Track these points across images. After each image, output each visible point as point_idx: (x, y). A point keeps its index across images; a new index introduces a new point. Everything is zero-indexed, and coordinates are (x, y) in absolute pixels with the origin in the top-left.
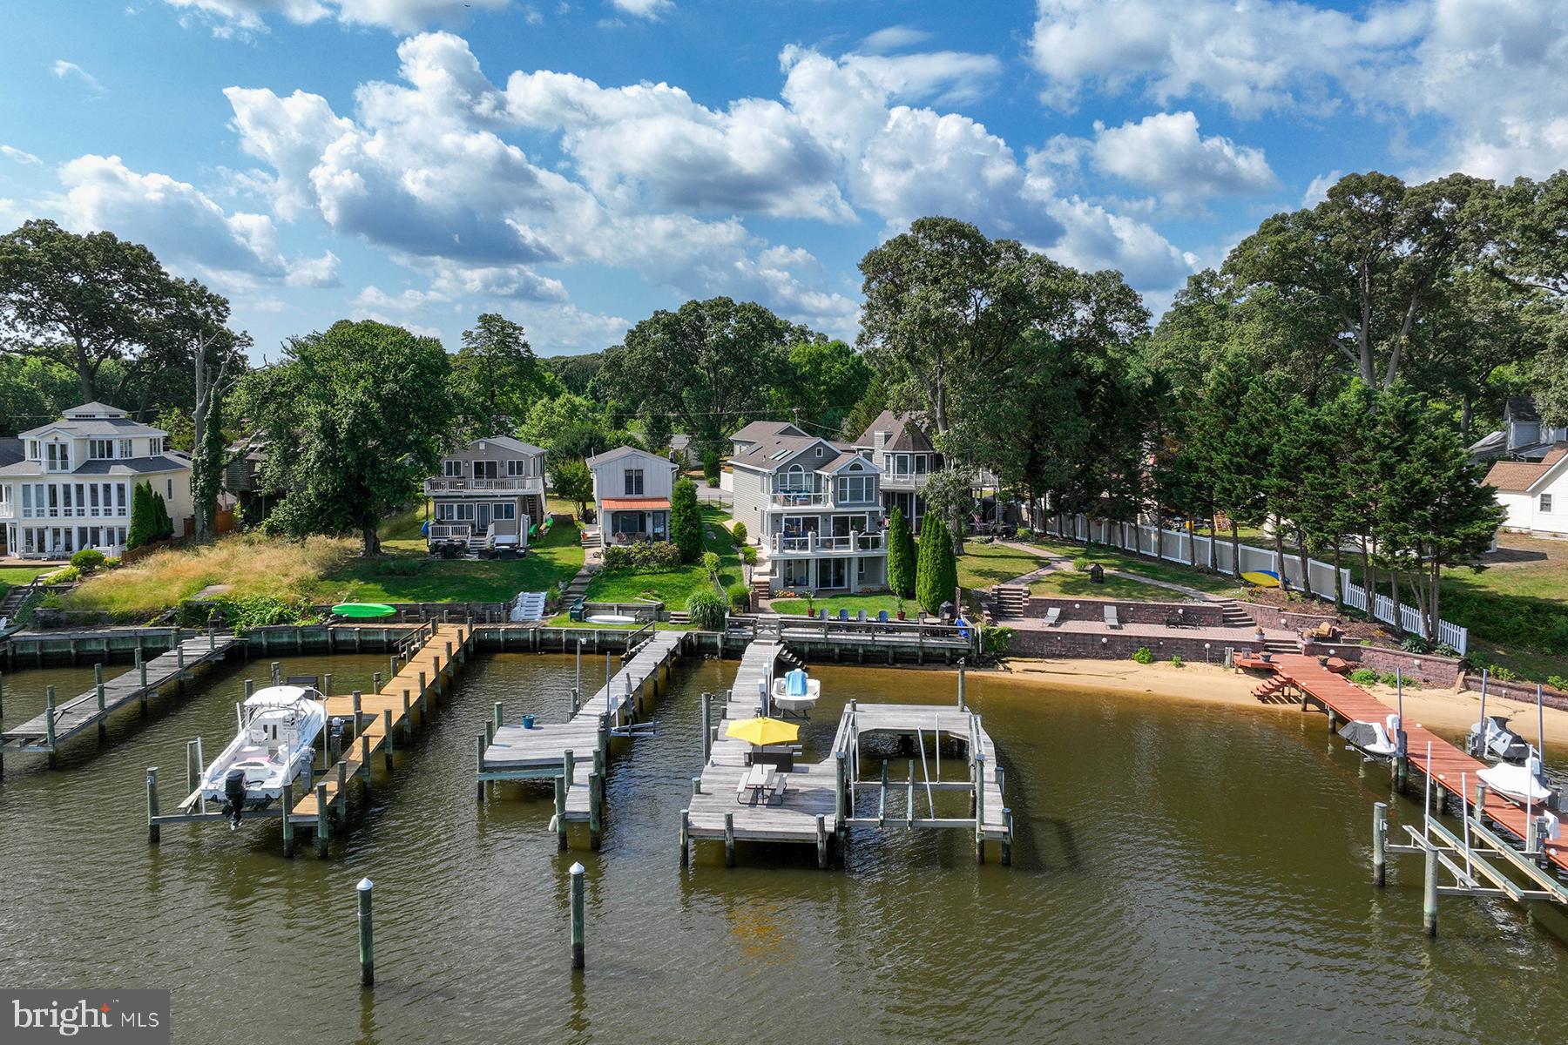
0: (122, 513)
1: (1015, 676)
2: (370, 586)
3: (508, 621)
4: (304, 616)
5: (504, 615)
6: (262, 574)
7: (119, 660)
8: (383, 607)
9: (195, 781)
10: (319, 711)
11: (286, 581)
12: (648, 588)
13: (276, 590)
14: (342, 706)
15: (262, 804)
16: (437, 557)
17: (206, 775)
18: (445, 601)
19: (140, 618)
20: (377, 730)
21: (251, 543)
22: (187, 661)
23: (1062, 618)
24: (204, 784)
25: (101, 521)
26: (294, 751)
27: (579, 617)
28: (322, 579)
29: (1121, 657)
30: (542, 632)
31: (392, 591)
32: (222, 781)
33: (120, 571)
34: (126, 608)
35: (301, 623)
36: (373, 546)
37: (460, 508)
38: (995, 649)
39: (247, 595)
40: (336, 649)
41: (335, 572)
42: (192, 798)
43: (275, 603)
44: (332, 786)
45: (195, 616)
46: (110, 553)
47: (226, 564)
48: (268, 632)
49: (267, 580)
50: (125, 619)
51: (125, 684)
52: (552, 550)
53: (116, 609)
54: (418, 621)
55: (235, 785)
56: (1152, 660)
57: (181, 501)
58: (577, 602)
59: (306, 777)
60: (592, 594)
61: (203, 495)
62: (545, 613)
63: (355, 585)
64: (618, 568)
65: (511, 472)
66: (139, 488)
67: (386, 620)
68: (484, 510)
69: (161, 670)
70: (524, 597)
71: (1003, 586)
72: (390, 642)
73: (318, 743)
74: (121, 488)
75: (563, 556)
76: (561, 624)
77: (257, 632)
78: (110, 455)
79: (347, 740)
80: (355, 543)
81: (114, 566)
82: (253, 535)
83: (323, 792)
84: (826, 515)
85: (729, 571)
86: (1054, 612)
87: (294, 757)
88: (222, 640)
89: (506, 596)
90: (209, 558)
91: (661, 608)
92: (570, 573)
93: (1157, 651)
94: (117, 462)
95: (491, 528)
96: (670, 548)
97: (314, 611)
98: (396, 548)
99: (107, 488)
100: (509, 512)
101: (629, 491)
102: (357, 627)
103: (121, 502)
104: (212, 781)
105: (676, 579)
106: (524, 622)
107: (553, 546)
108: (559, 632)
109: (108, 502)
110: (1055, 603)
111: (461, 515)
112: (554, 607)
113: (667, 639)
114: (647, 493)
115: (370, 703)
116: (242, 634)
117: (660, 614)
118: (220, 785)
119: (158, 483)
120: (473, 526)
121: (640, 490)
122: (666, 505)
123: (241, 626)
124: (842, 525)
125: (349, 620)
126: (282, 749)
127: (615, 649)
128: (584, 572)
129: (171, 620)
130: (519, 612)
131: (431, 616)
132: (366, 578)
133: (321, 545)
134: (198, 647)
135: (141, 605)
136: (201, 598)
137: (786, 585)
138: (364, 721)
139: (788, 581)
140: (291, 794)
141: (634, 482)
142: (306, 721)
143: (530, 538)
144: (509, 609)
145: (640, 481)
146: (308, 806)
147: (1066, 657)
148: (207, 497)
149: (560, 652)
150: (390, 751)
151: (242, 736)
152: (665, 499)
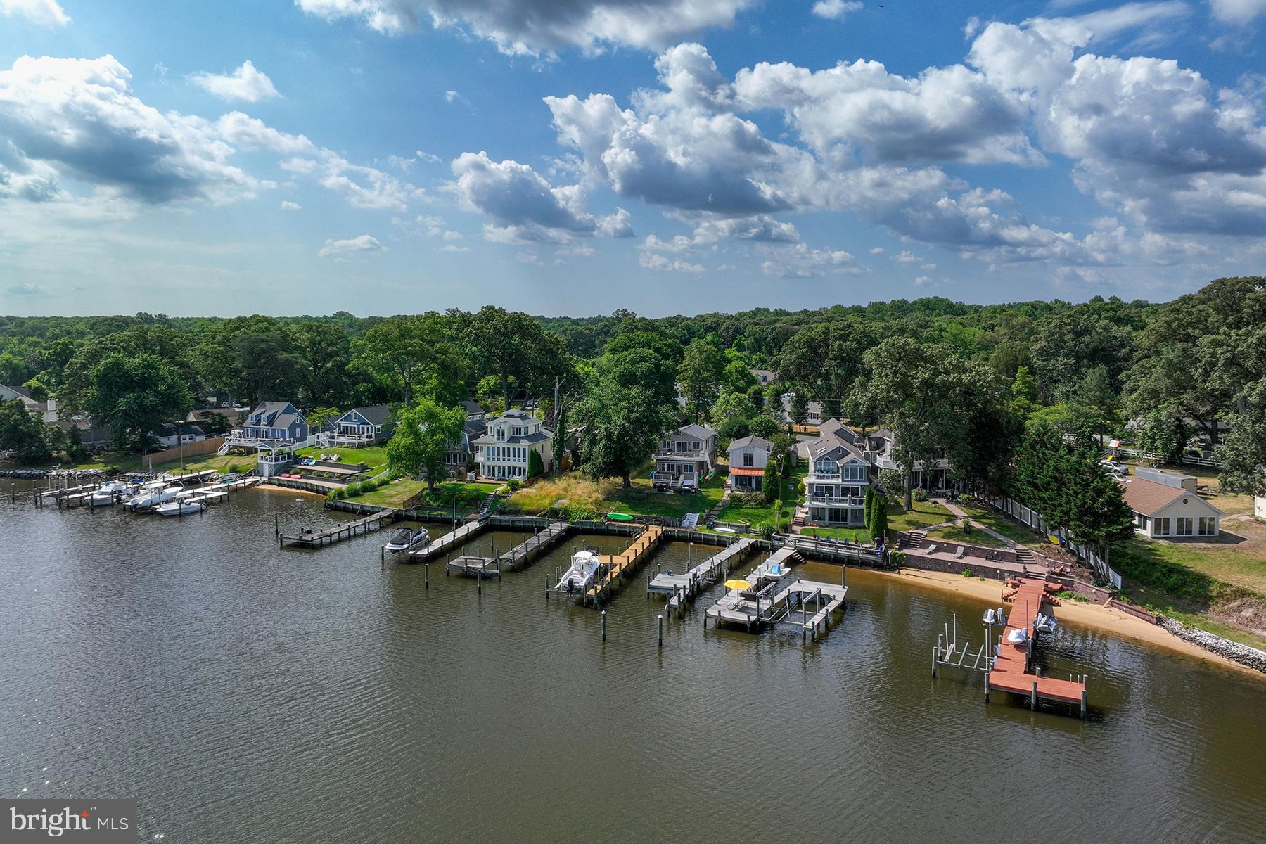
0: (524, 461)
1: (901, 576)
2: (624, 505)
3: (681, 526)
4: (596, 517)
5: (678, 523)
6: (580, 496)
7: (529, 530)
8: (628, 516)
9: (559, 581)
10: (597, 560)
11: (590, 500)
12: (746, 515)
13: (586, 504)
14: (606, 559)
15: (579, 590)
16: (655, 491)
17: (562, 579)
18: (654, 515)
19: (534, 513)
20: (616, 571)
21: (575, 477)
22: (553, 534)
23: (937, 550)
24: (562, 582)
25: (516, 464)
26: (588, 575)
27: (711, 528)
28: (605, 500)
29: (957, 573)
30: (693, 534)
31: (633, 508)
32: (567, 581)
33: (525, 489)
34: (529, 508)
35: (595, 520)
36: (627, 483)
37: (668, 465)
38: (897, 562)
39: (574, 506)
40: (608, 533)
41: (610, 497)
42: (558, 586)
43: (585, 511)
44: (599, 587)
45: (555, 514)
46: (520, 479)
47: (566, 490)
48: (582, 523)
49: (582, 499)
50: (529, 513)
51: (533, 542)
52: (709, 490)
53: (526, 508)
54: (642, 523)
55: (571, 582)
56: (972, 576)
57: (547, 454)
58: (711, 521)
59: (592, 582)
60: (720, 517)
61: (556, 454)
62: (697, 524)
63: (617, 504)
64: (736, 503)
65: (694, 447)
66: (532, 451)
67: (629, 521)
68: (679, 467)
69: (544, 537)
70: (689, 515)
71: (915, 531)
72: (630, 532)
73: (596, 573)
74: (524, 449)
75: (714, 494)
76: (703, 531)
77: (578, 523)
78: (520, 434)
79: (606, 574)
80: (620, 480)
81: (523, 487)
82: (576, 473)
83: (596, 589)
84: (837, 486)
85: (789, 509)
86: (933, 547)
87: (588, 576)
88: (565, 526)
89: (681, 514)
90: (560, 484)
91: (749, 526)
92: (713, 504)
93: (973, 571)
94: (522, 438)
95: (682, 477)
96: (761, 495)
97: (600, 515)
98: (638, 484)
99: (519, 449)
100: (691, 469)
101: (746, 464)
102: (617, 524)
103: (524, 456)
104: (564, 581)
105: (761, 511)
106: (688, 528)
107: (711, 487)
108: (700, 534)
109: (519, 456)
110: (934, 543)
111: (668, 470)
112: (702, 521)
113: (745, 542)
114: (755, 465)
115: (616, 559)
116: (573, 524)
117: (747, 530)
118: (566, 582)
119: (538, 446)
120: (674, 475)
121: (751, 464)
122: (762, 473)
123: (571, 520)
124: (845, 490)
125: (614, 520)
126: (585, 573)
127: (722, 544)
128: (720, 504)
129: (545, 515)
130: (686, 523)
131: (648, 521)
132: (622, 501)
133: (604, 483)
134: (556, 528)
135: (534, 508)
136: (556, 506)
137: (813, 519)
138: (612, 566)
139: (813, 518)
140: (587, 587)
141: (748, 460)
142: (593, 564)
143: (700, 483)
144: (681, 521)
145: (751, 459)
146: (592, 592)
147: (932, 570)
148: (559, 454)
149: (700, 543)
150: (621, 578)
151: (572, 567)
152: (761, 469)
